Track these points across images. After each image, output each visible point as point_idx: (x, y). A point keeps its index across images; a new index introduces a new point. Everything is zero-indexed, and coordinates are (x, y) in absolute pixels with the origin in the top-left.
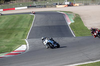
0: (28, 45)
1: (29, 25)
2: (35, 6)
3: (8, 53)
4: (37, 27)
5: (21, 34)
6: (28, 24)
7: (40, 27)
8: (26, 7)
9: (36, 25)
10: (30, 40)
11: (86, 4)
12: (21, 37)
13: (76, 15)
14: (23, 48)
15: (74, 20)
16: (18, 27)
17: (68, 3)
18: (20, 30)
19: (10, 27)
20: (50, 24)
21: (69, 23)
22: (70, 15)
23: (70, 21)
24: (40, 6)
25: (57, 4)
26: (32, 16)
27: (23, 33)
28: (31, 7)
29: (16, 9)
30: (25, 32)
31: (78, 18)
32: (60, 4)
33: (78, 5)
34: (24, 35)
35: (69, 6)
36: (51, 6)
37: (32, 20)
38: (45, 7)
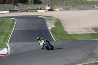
0: (9, 48)
1: (10, 29)
2: (17, 11)
4: (18, 31)
5: (2, 37)
6: (9, 27)
7: (21, 31)
8: (8, 12)
9: (17, 29)
10: (11, 43)
11: (66, 9)
13: (57, 19)
14: (5, 51)
15: (54, 25)
17: (49, 8)
20: (31, 28)
21: (50, 28)
22: (50, 19)
23: (50, 26)
24: (21, 11)
25: (38, 9)
26: (14, 21)
27: (4, 37)
28: (13, 11)
30: (7, 35)
31: (58, 23)
32: (41, 9)
33: (58, 10)
34: (5, 39)
35: (49, 10)
36: (32, 11)
37: (13, 24)
38: (26, 11)
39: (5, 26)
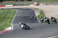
1: (13, 16)
2: (17, 5)
3: (1, 31)
4: (18, 17)
5: (9, 20)
7: (20, 17)
8: (12, 5)
10: (14, 24)
11: (47, 4)
12: (9, 22)
13: (41, 10)
14: (10, 28)
16: (7, 17)
17: (37, 3)
18: (8, 18)
19: (2, 16)
20: (26, 15)
21: (37, 15)
22: (37, 10)
23: (37, 14)
24: (20, 5)
25: (30, 4)
26: (16, 11)
27: (10, 20)
28: (15, 5)
29: (6, 6)
30: (11, 19)
31: (42, 12)
32: (32, 4)
33: (42, 4)
34: (10, 21)
35: (37, 5)
36: (27, 5)
37: (15, 13)
38: (23, 5)
39: (10, 14)
